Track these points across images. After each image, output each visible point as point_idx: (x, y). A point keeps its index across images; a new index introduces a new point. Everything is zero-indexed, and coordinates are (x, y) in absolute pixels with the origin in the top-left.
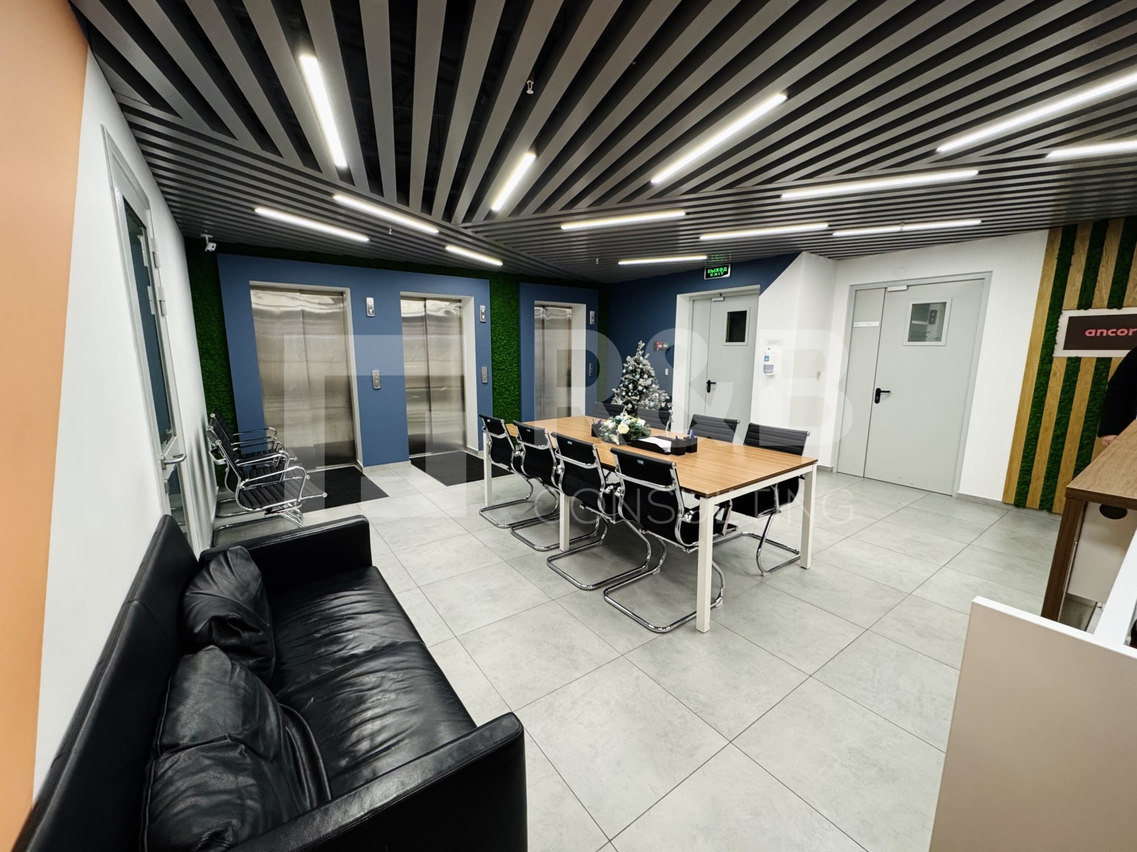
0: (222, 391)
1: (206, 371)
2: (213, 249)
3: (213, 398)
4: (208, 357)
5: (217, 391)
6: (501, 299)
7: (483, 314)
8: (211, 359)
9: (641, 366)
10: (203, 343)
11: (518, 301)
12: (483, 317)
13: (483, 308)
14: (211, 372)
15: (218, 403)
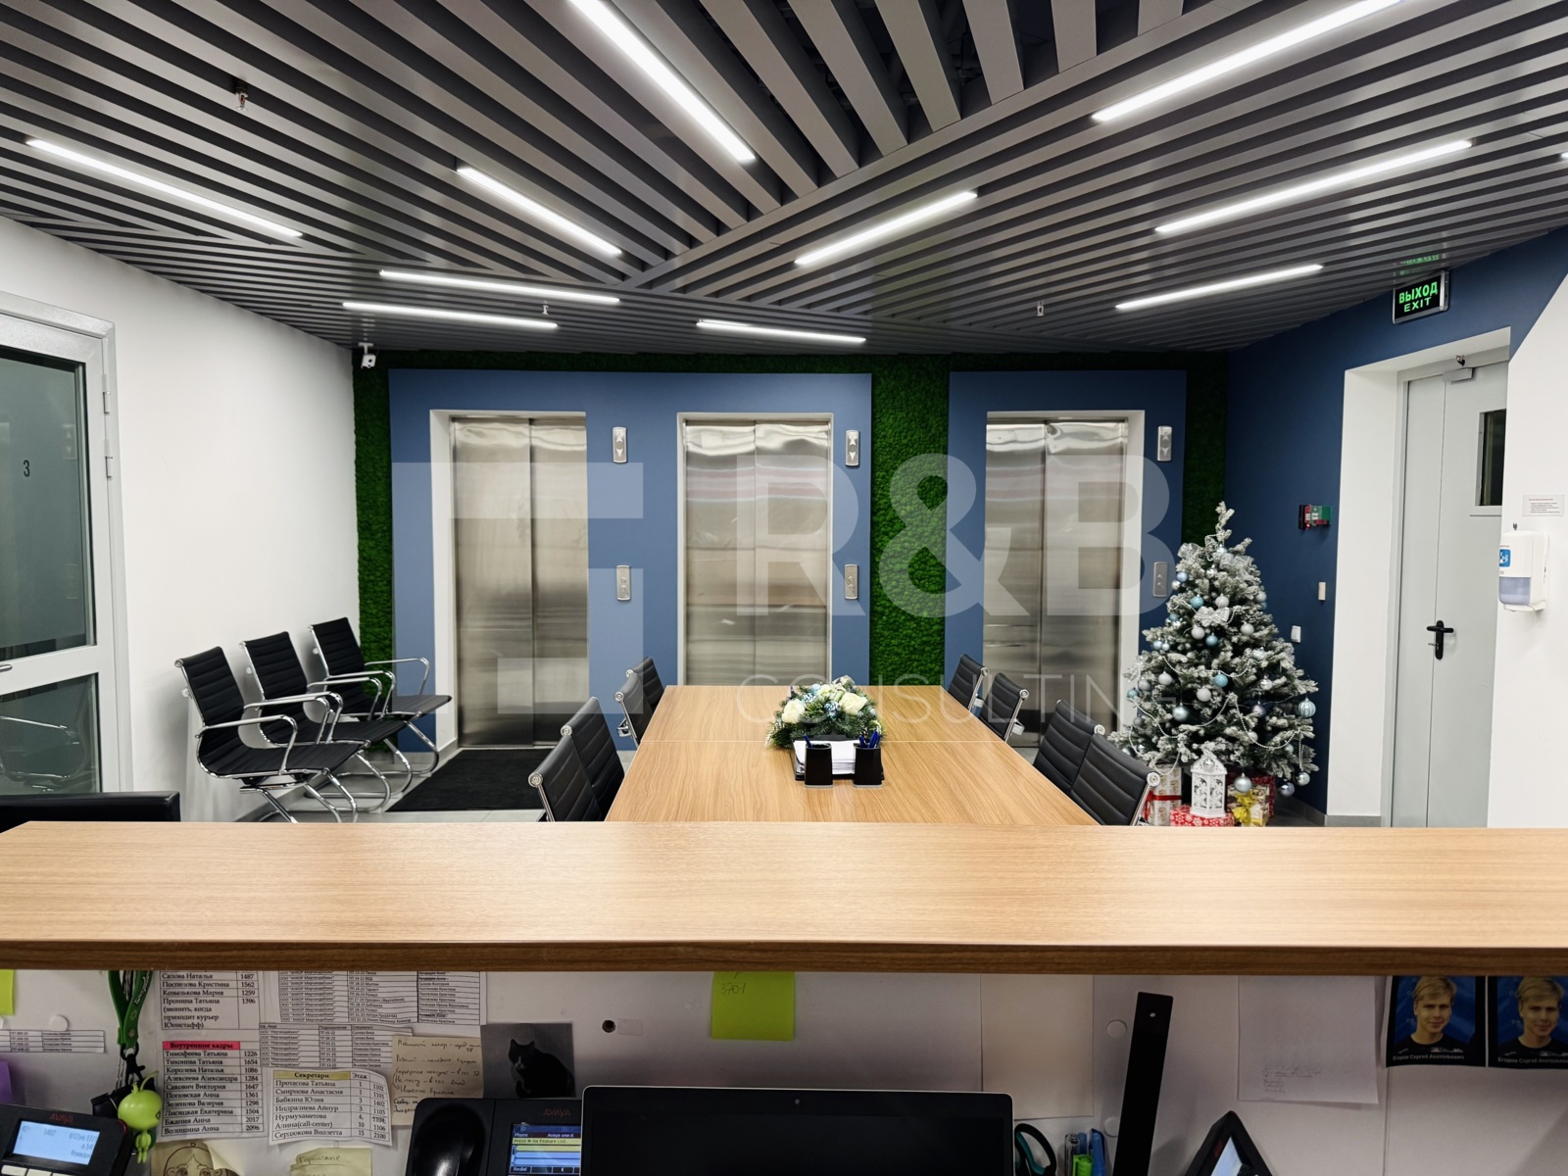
0: (382, 592)
1: (364, 558)
2: (372, 364)
3: (369, 602)
4: (368, 536)
5: (375, 592)
6: (900, 415)
7: (851, 448)
8: (372, 539)
9: (1212, 572)
10: (363, 514)
11: (945, 415)
12: (853, 455)
13: (852, 436)
14: (370, 560)
15: (374, 611)
